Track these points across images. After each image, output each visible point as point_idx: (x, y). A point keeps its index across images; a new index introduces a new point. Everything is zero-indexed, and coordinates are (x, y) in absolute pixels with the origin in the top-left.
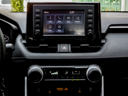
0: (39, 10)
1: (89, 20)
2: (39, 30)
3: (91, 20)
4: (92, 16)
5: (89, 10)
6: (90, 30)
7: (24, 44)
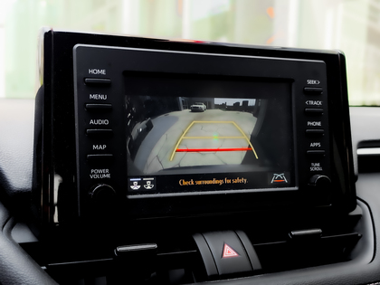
0: (103, 72)
1: (309, 123)
2: (105, 174)
3: (319, 124)
4: (320, 107)
5: (310, 82)
6: (316, 167)
7: (25, 247)
